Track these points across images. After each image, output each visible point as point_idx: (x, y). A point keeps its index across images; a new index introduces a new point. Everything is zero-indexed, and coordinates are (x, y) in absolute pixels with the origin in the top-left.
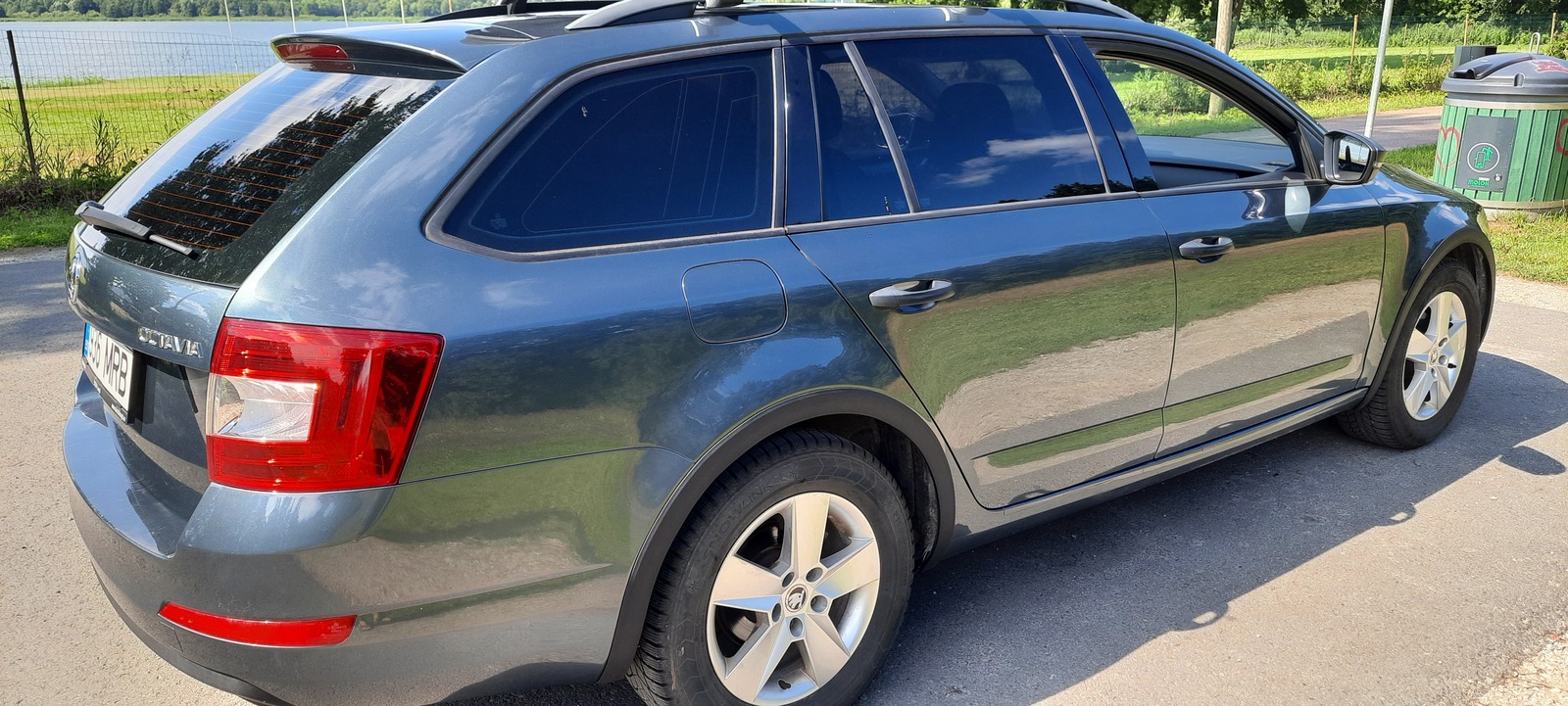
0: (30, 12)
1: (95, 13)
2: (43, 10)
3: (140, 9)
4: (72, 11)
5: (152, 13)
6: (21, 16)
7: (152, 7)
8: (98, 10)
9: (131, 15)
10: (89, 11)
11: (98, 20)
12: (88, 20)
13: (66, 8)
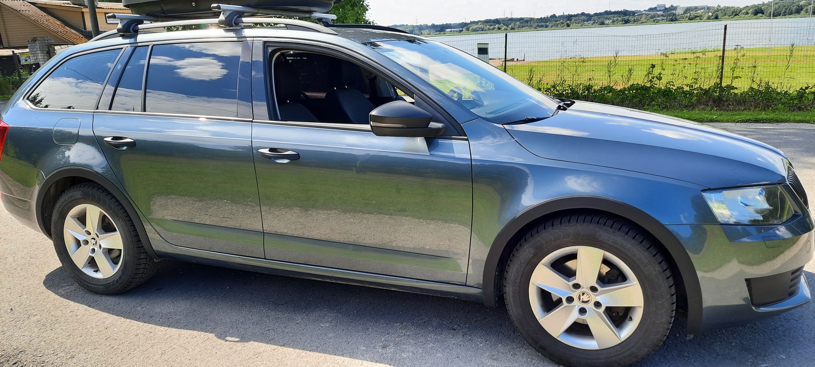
0: (729, 16)
1: (761, 15)
2: (736, 15)
3: (785, 12)
4: (750, 14)
5: (791, 13)
6: (725, 18)
7: (792, 11)
8: (763, 13)
9: (780, 15)
10: (759, 14)
11: (762, 19)
12: (757, 19)
13: (747, 13)
